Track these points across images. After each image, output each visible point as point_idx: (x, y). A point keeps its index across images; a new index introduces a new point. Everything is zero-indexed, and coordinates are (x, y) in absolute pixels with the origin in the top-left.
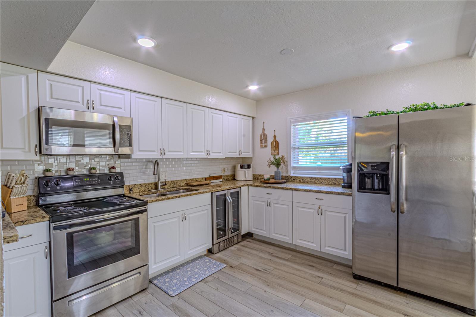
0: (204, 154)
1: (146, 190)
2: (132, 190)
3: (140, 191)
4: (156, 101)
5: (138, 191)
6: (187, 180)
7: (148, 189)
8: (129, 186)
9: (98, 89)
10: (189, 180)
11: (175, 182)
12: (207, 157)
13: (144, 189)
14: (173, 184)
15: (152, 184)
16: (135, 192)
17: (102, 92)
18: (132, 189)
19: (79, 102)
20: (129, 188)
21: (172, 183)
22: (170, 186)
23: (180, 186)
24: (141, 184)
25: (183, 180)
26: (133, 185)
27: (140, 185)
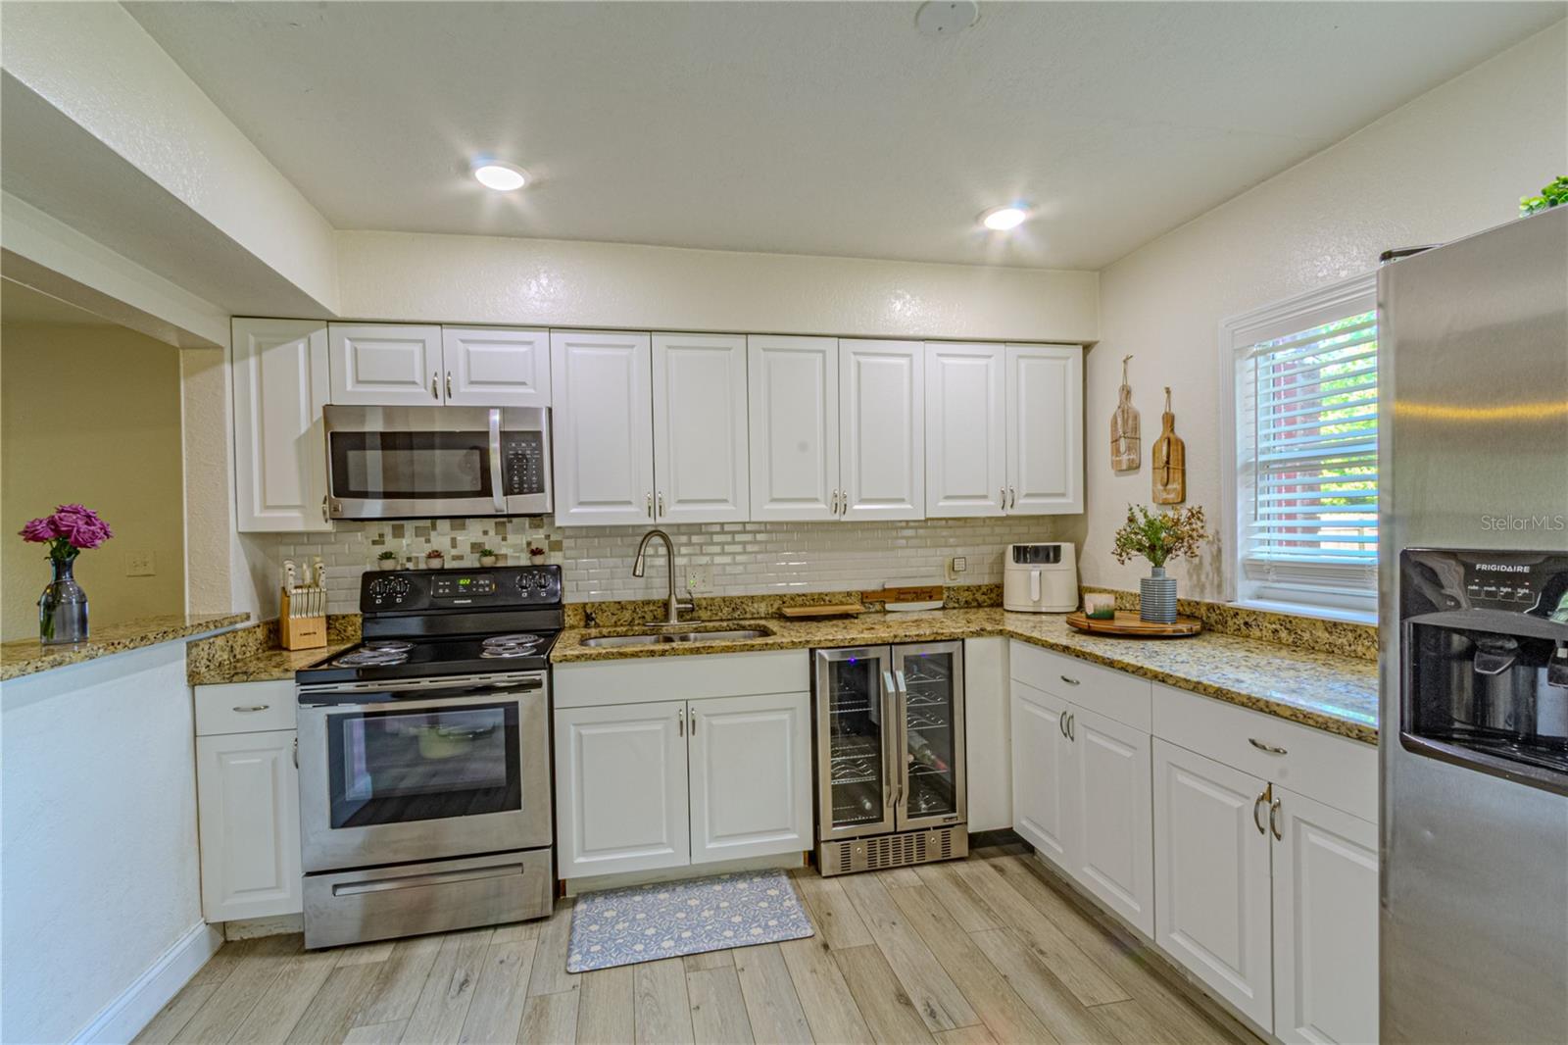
0: (824, 506)
1: (636, 622)
2: (593, 619)
3: (619, 623)
4: (632, 347)
5: (613, 621)
6: (785, 599)
7: (644, 617)
8: (584, 607)
9: (463, 341)
10: (792, 599)
11: (738, 601)
12: (836, 517)
13: (630, 619)
14: (731, 609)
15: (654, 603)
16: (601, 624)
17: (472, 348)
18: (593, 615)
19: (414, 383)
20: (585, 612)
21: (727, 603)
22: (720, 614)
23: (756, 616)
24: (619, 603)
25: (770, 596)
26: (597, 605)
27: (617, 606)
